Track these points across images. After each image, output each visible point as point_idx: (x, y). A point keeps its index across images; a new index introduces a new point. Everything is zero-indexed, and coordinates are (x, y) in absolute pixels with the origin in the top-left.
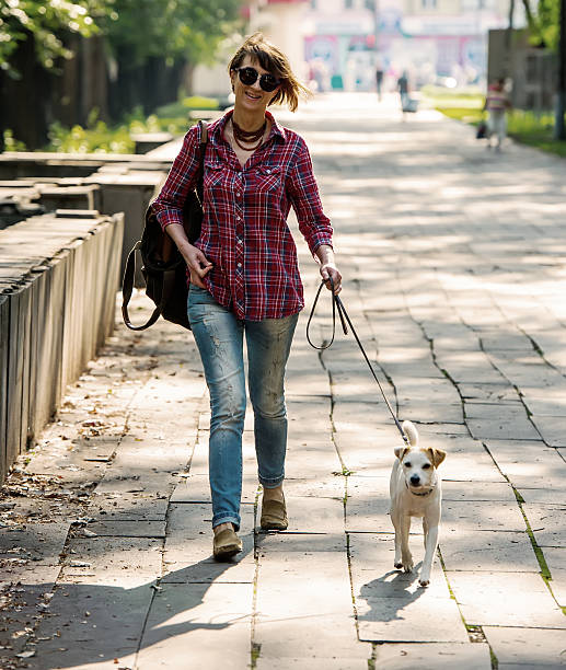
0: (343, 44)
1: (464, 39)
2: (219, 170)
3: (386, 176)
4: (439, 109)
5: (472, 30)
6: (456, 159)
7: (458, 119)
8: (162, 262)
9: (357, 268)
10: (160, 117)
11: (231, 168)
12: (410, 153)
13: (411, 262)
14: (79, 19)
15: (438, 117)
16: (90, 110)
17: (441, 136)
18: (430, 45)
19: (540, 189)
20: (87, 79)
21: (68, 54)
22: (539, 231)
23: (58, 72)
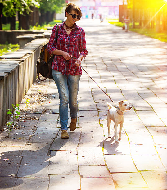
0: (88, 8)
1: (114, 7)
2: (62, 36)
3: (97, 35)
4: (109, 22)
5: (116, 5)
6: (111, 32)
7: (113, 24)
8: (45, 62)
9: (91, 50)
10: (50, 24)
11: (65, 36)
12: (102, 31)
13: (101, 49)
14: (37, 5)
15: (109, 24)
16: (36, 23)
17: (109, 28)
18: (107, 8)
19: (127, 37)
20: (35, 16)
21: (32, 12)
22: (125, 44)
23: (30, 15)
